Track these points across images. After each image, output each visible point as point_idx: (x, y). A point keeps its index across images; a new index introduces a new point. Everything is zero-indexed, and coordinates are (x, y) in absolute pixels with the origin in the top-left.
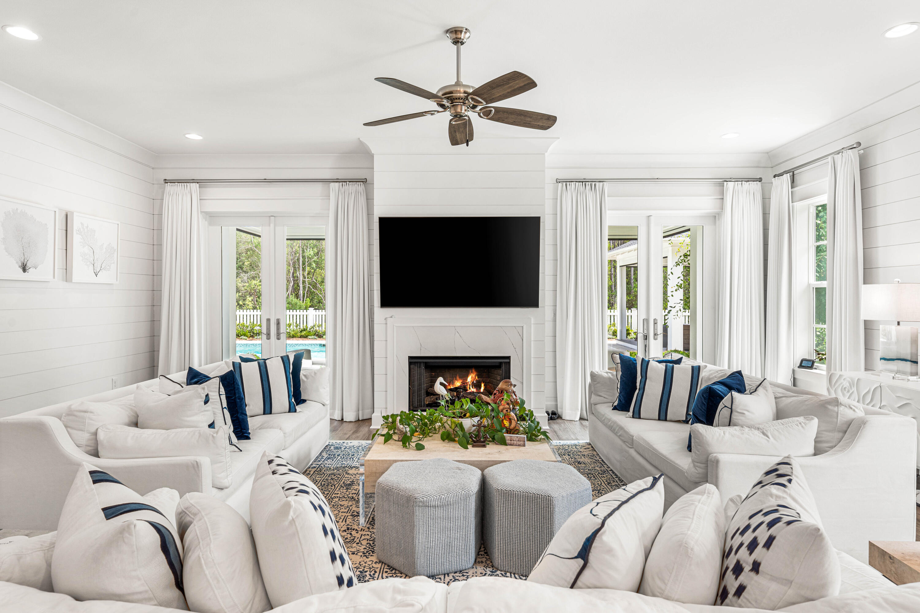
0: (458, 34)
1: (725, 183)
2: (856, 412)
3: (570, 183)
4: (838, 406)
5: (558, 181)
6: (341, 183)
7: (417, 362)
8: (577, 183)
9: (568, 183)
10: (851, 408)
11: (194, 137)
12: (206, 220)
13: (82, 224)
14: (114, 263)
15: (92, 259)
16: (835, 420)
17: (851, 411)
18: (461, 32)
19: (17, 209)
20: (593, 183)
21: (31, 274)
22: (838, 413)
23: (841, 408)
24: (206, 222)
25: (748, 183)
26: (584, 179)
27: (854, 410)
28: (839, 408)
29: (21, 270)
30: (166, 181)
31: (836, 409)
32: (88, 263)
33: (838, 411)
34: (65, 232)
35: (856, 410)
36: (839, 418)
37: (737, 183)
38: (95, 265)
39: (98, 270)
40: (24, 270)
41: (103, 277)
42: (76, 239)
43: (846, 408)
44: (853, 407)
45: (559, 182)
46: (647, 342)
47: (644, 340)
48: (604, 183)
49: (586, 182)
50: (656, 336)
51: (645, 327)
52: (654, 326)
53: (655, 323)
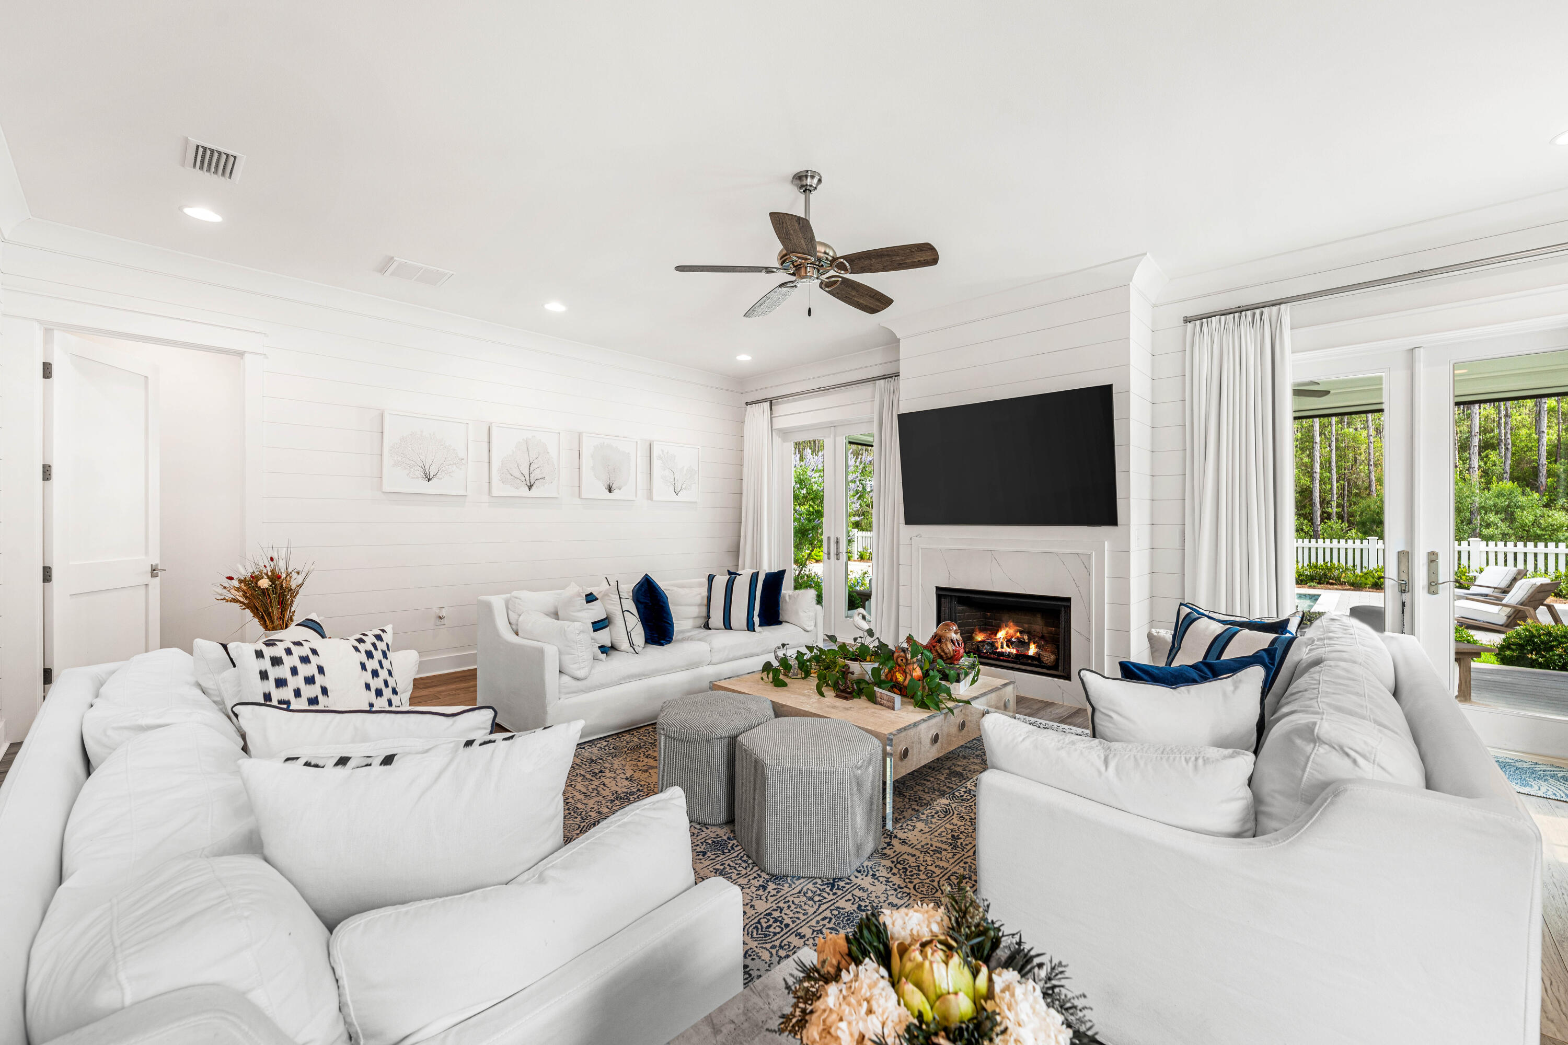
0: (803, 180)
2: (1359, 767)
3: (1210, 319)
4: (1315, 743)
5: (1187, 320)
6: (887, 380)
7: (948, 595)
8: (1223, 318)
9: (1205, 321)
10: (1347, 755)
11: (744, 358)
12: (779, 437)
13: (662, 451)
14: (695, 483)
15: (672, 480)
16: (1300, 772)
17: (1347, 762)
18: (806, 176)
19: (604, 443)
20: (1258, 312)
21: (616, 494)
22: (1308, 758)
24: (780, 439)
26: (1238, 307)
27: (1355, 762)
28: (1316, 748)
29: (607, 491)
30: (747, 404)
31: (1309, 748)
32: (669, 484)
33: (1311, 753)
34: (649, 458)
35: (1360, 760)
36: (1308, 769)
38: (676, 485)
39: (679, 490)
40: (610, 491)
41: (682, 497)
42: (656, 463)
43: (1334, 752)
44: (1352, 753)
45: (1190, 322)
46: (1406, 597)
47: (1399, 594)
48: (1283, 306)
49: (1241, 312)
50: (1433, 586)
51: (1404, 568)
52: (1429, 566)
53: (1432, 561)
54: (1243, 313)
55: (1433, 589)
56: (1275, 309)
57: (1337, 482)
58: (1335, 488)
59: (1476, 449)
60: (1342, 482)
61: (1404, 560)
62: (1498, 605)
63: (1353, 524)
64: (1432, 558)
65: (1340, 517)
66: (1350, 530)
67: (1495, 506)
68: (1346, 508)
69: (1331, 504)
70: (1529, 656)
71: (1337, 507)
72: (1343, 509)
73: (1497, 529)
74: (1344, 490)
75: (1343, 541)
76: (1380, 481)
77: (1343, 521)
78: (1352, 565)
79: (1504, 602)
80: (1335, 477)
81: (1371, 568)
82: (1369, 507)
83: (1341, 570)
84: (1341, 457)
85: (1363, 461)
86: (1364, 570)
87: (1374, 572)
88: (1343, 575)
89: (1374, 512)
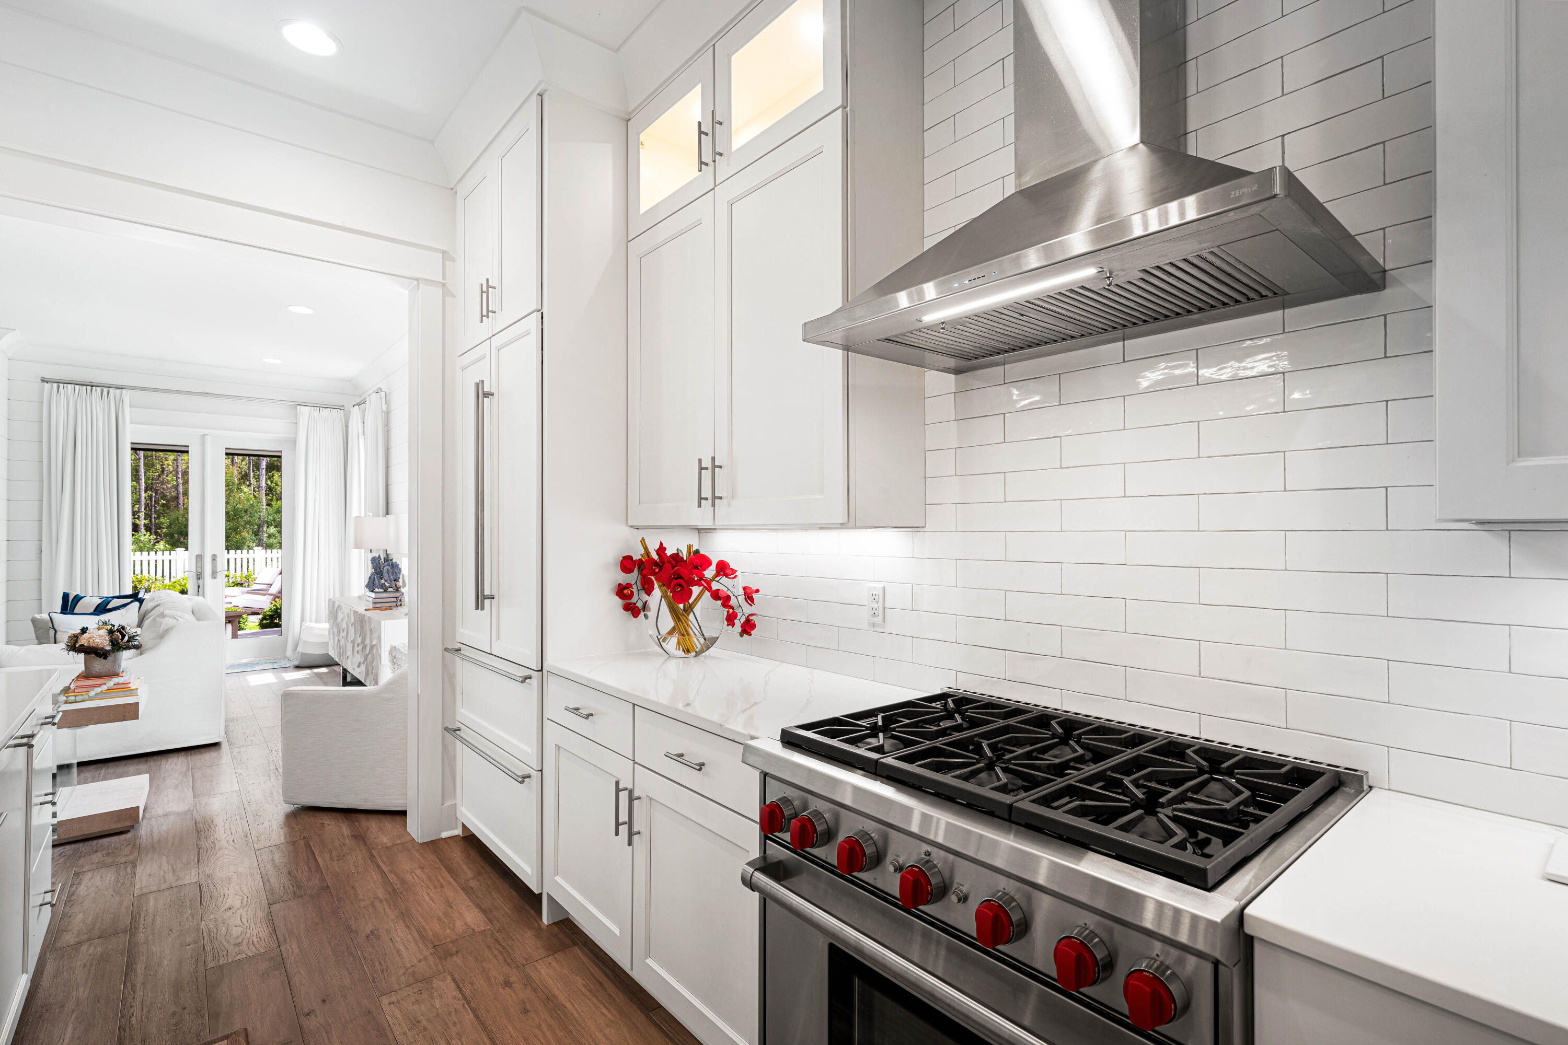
1: (298, 407)
3: (65, 385)
4: (164, 617)
5: (45, 381)
8: (77, 387)
9: (61, 385)
10: (175, 618)
16: (159, 629)
17: (175, 620)
20: (105, 390)
23: (166, 619)
25: (327, 410)
26: (90, 383)
27: (178, 620)
35: (179, 619)
37: (313, 408)
43: (171, 619)
44: (177, 617)
45: (47, 383)
46: (200, 582)
47: (196, 580)
48: (124, 391)
49: (92, 386)
50: (214, 574)
51: (199, 565)
52: (212, 563)
53: (214, 560)
54: (94, 388)
55: (214, 576)
56: (118, 391)
57: (146, 492)
58: (143, 498)
59: (264, 471)
60: (150, 493)
61: (199, 560)
62: (265, 595)
63: (160, 535)
64: (214, 558)
65: (148, 528)
66: (158, 542)
67: (274, 520)
68: (153, 520)
69: (139, 516)
70: (275, 621)
71: (145, 519)
72: (151, 520)
73: (275, 539)
74: (151, 501)
75: (152, 553)
76: (186, 493)
77: (151, 534)
78: (161, 575)
79: (269, 592)
80: (143, 487)
81: (179, 577)
82: (178, 519)
83: (151, 581)
84: (148, 466)
85: (171, 472)
86: (172, 580)
87: (181, 581)
88: (153, 586)
89: (182, 524)
